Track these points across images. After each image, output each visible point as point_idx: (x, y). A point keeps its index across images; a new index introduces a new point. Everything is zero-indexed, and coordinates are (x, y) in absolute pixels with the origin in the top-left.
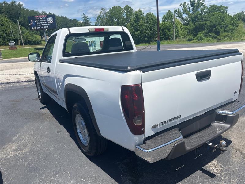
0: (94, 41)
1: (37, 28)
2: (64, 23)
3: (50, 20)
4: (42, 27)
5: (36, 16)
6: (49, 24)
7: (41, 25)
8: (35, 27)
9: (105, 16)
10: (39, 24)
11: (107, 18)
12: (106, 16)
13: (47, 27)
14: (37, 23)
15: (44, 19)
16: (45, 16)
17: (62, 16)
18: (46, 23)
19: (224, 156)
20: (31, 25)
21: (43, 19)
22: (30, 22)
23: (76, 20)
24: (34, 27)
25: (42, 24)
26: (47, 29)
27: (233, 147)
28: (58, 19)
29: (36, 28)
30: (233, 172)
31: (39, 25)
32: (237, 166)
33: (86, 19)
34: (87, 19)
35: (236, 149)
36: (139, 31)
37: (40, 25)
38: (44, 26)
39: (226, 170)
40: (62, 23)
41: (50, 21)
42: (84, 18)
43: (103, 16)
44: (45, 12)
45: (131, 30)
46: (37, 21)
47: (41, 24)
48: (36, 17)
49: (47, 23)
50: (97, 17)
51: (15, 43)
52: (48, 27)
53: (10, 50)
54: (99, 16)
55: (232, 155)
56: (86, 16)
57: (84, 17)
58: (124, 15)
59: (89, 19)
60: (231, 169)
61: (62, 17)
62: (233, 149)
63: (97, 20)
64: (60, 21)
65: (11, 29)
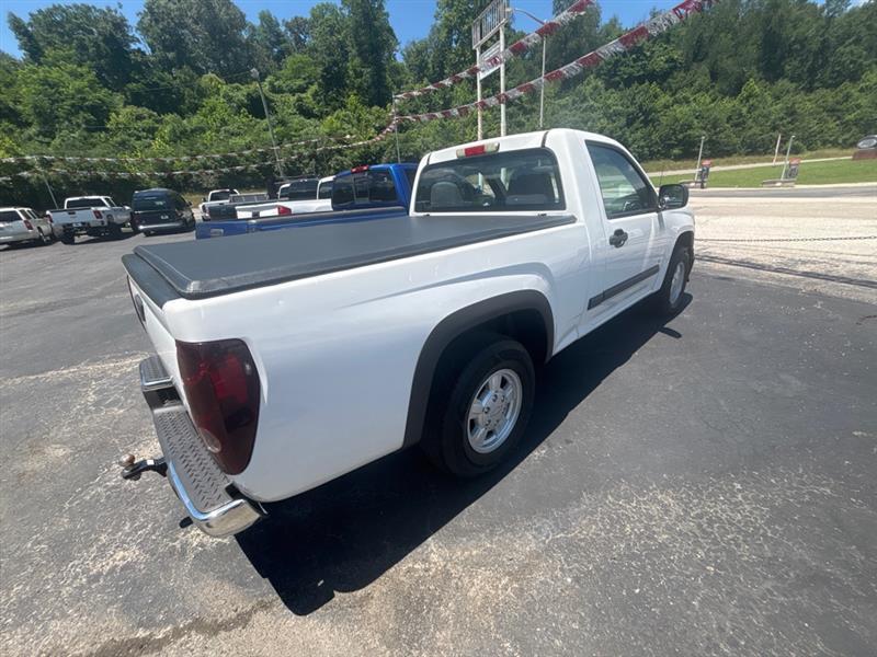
19: (234, 564)
27: (265, 606)
30: (165, 568)
32: (180, 587)
35: (249, 614)
39: (183, 553)
55: (226, 587)
60: (178, 567)
62: (255, 602)
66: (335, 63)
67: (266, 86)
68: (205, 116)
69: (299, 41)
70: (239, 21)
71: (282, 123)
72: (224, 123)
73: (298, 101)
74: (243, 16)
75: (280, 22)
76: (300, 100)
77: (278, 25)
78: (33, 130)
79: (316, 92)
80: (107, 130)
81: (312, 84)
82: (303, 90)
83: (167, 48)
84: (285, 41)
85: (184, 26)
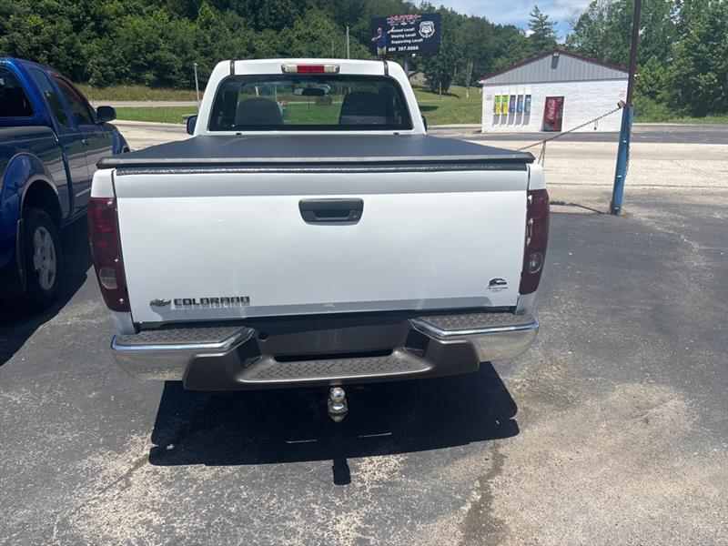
0: (529, 96)
1: (390, 50)
2: (477, 37)
3: (427, 29)
4: (401, 49)
5: (391, 19)
6: (421, 40)
7: (402, 42)
8: (385, 48)
9: (605, 14)
10: (395, 39)
11: (611, 23)
12: (609, 17)
13: (414, 48)
14: (393, 36)
15: (411, 27)
16: (416, 16)
17: (475, 16)
18: (414, 38)
20: (374, 42)
21: (409, 26)
22: (376, 34)
23: (513, 27)
24: (382, 47)
25: (405, 38)
26: (414, 55)
28: (460, 25)
29: (387, 49)
31: (396, 42)
33: (542, 25)
34: (546, 24)
36: (713, 71)
37: (399, 42)
38: (407, 45)
40: (469, 36)
41: (427, 32)
42: (535, 21)
43: (601, 15)
44: (429, 4)
45: (683, 67)
46: (392, 31)
47: (401, 39)
48: (391, 21)
49: (418, 37)
50: (577, 20)
51: (329, 87)
52: (417, 48)
53: (316, 105)
54: (585, 17)
56: (544, 16)
57: (536, 19)
58: (676, 13)
59: (549, 24)
61: (474, 20)
63: (576, 29)
64: (466, 31)
65: (333, 49)
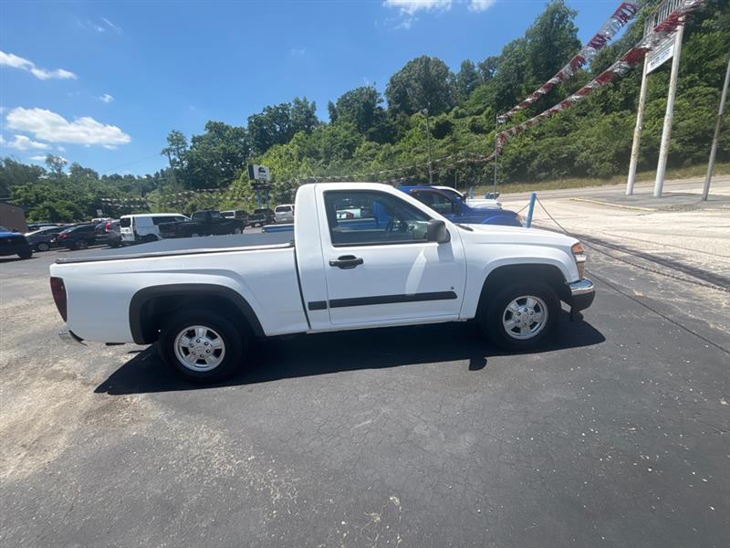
66: (510, 86)
67: (452, 114)
68: (405, 142)
69: (488, 75)
70: (444, 73)
71: (454, 140)
72: (415, 145)
73: (473, 121)
74: (447, 69)
75: (476, 64)
76: (474, 120)
77: (474, 67)
78: (322, 161)
79: (489, 113)
80: (352, 157)
81: (488, 106)
82: (480, 112)
83: (397, 102)
84: (477, 78)
85: (408, 85)
